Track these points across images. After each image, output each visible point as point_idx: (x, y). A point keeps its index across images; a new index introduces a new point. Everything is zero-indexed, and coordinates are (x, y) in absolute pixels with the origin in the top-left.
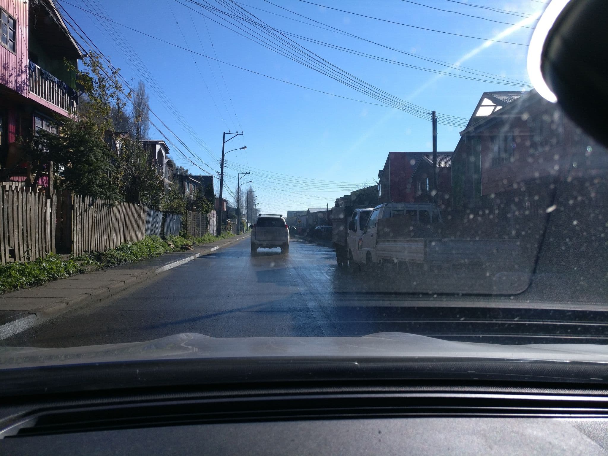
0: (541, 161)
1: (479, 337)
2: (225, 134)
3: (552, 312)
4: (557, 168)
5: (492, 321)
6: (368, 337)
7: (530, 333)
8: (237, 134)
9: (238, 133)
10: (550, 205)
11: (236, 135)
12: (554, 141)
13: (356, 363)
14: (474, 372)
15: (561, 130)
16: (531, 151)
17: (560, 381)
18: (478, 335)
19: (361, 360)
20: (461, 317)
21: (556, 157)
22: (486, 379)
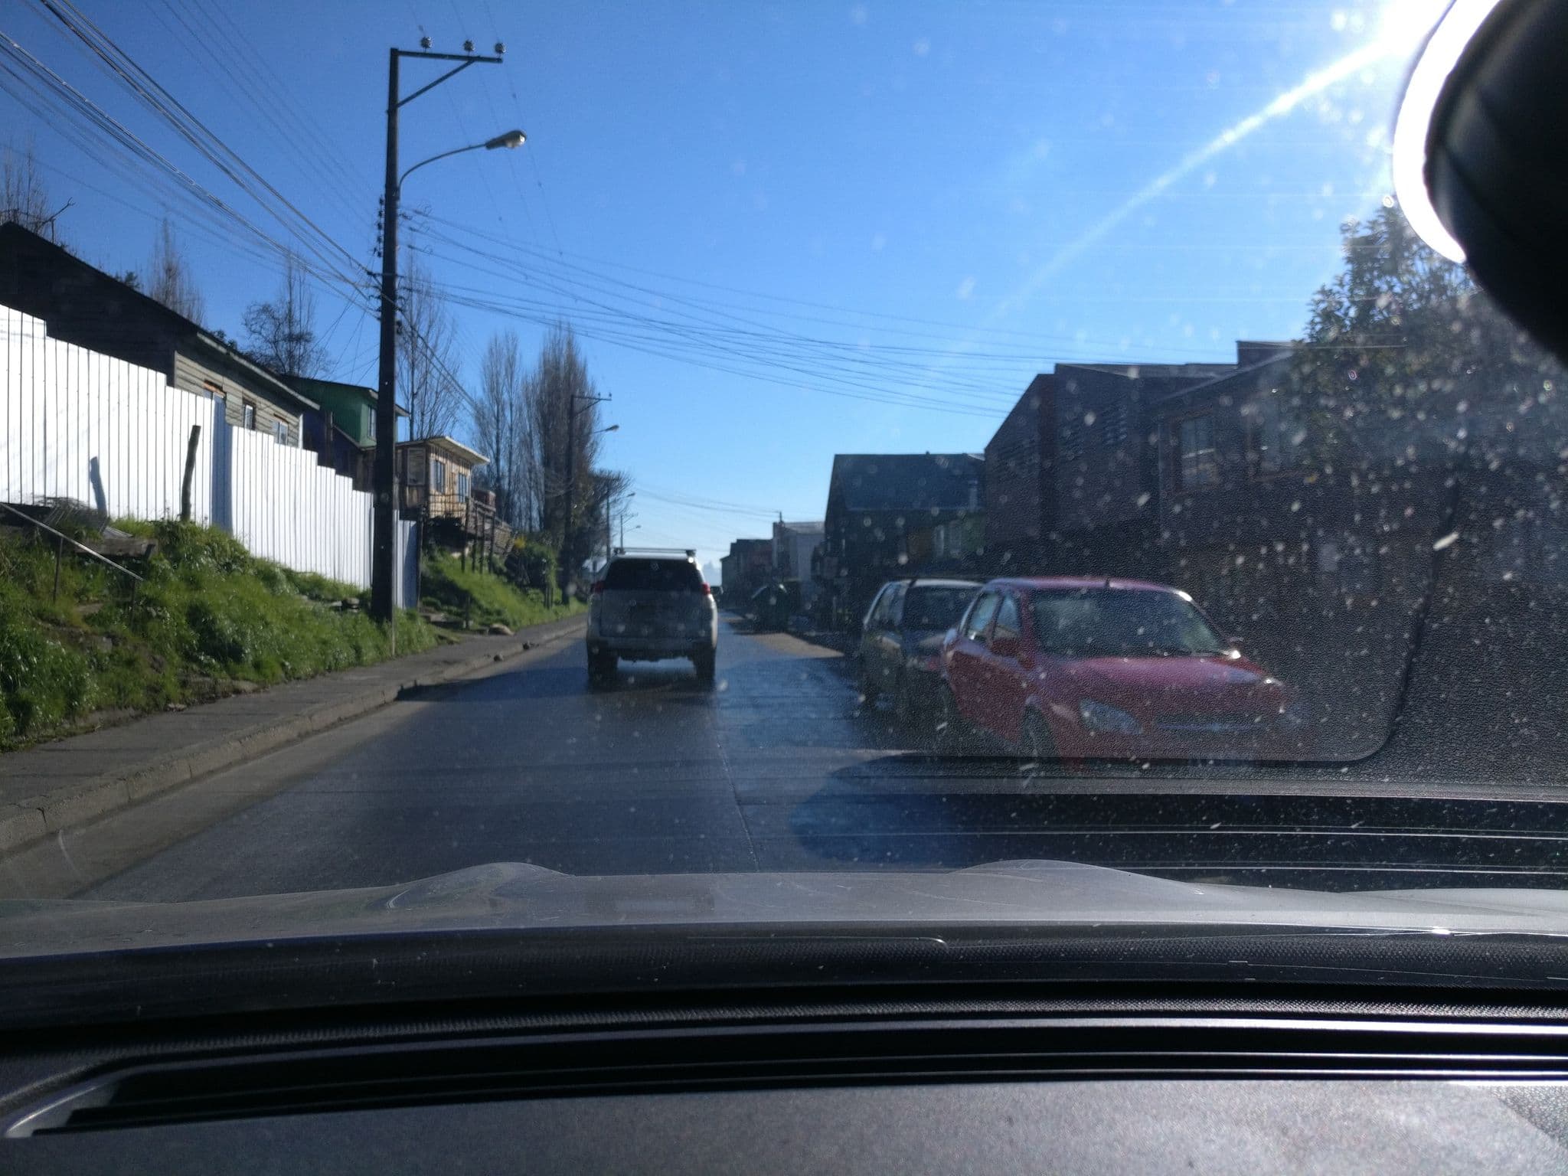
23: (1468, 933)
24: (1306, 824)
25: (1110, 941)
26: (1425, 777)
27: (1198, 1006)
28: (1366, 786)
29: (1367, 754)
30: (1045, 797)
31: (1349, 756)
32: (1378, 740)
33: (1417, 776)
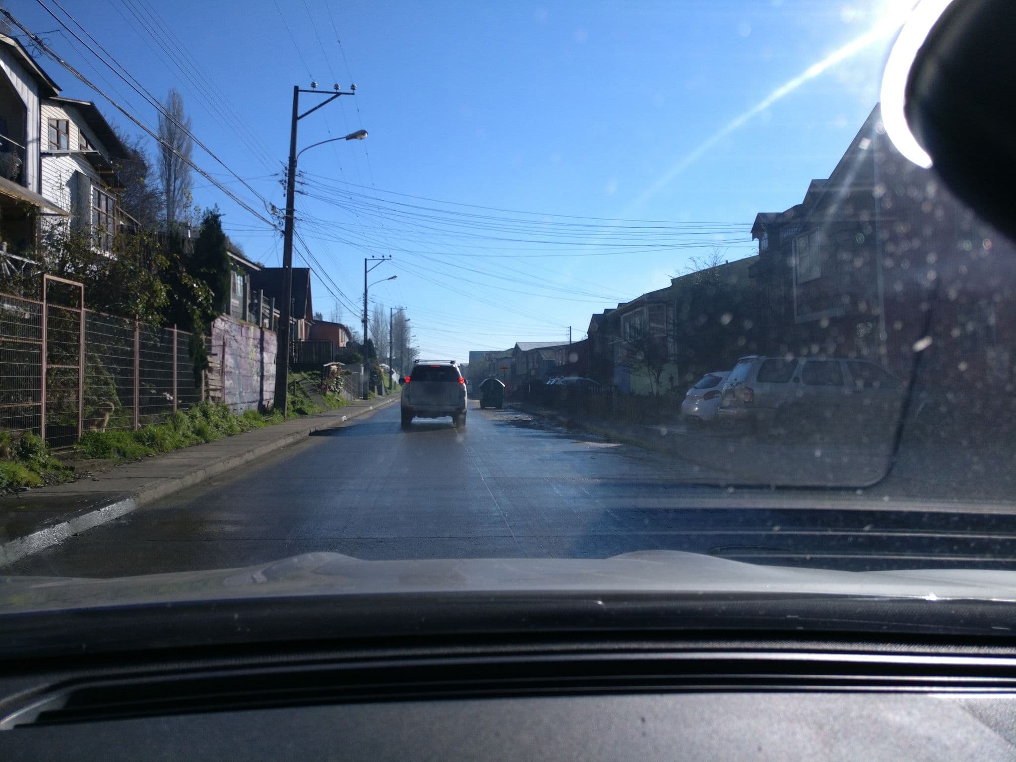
0: (906, 265)
1: (805, 558)
2: (300, 93)
3: (926, 515)
4: (932, 275)
5: (826, 531)
6: (620, 558)
7: (890, 551)
8: (338, 94)
9: (339, 91)
10: (921, 337)
11: (334, 95)
12: (928, 231)
13: (600, 603)
14: (797, 616)
15: (940, 213)
16: (890, 248)
17: (941, 632)
18: (802, 556)
19: (607, 597)
20: (774, 525)
21: (932, 258)
22: (817, 629)
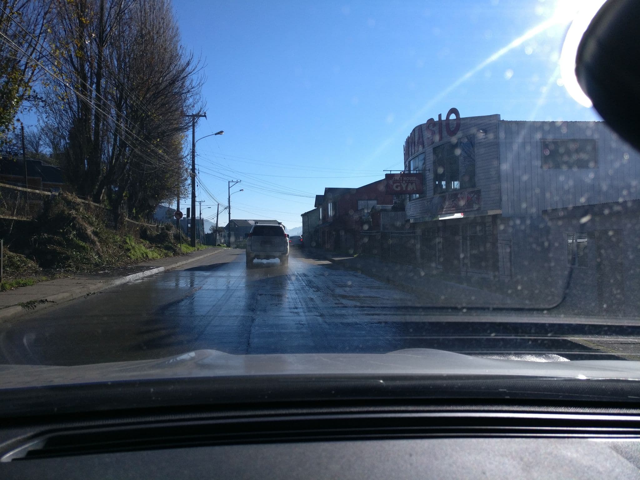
23: (596, 379)
24: (530, 334)
25: (450, 382)
26: (578, 315)
27: (486, 408)
28: (554, 319)
29: (554, 305)
30: (424, 323)
31: (547, 306)
32: (558, 300)
33: (575, 314)
